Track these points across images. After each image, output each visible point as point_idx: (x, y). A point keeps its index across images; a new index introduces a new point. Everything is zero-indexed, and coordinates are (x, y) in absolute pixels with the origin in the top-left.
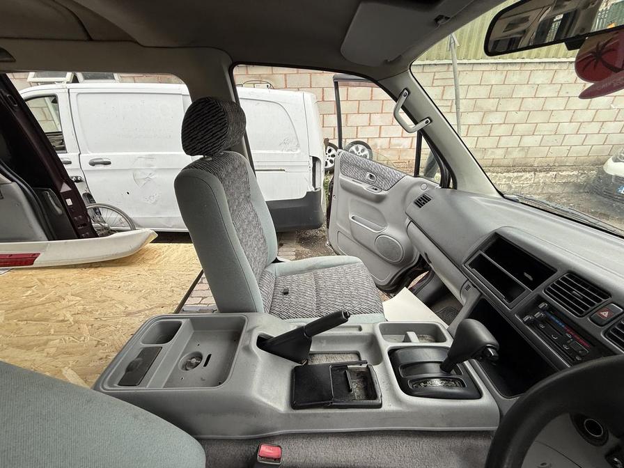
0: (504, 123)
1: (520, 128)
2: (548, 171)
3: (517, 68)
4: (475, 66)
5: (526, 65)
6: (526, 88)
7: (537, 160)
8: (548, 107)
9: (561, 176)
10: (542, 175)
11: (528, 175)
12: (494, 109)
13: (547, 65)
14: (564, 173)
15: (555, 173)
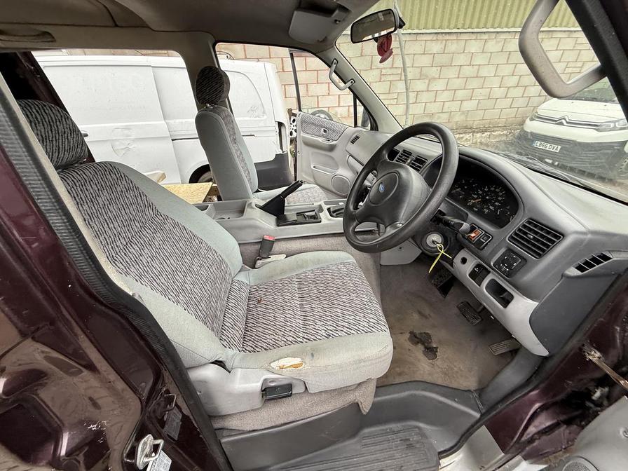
0: (446, 90)
1: (460, 94)
2: (483, 132)
3: (454, 37)
4: (419, 36)
5: (462, 34)
6: (462, 56)
7: (476, 123)
8: (481, 74)
9: (494, 135)
10: (479, 135)
11: (467, 136)
12: (437, 76)
13: (478, 35)
14: (496, 133)
15: (489, 133)
